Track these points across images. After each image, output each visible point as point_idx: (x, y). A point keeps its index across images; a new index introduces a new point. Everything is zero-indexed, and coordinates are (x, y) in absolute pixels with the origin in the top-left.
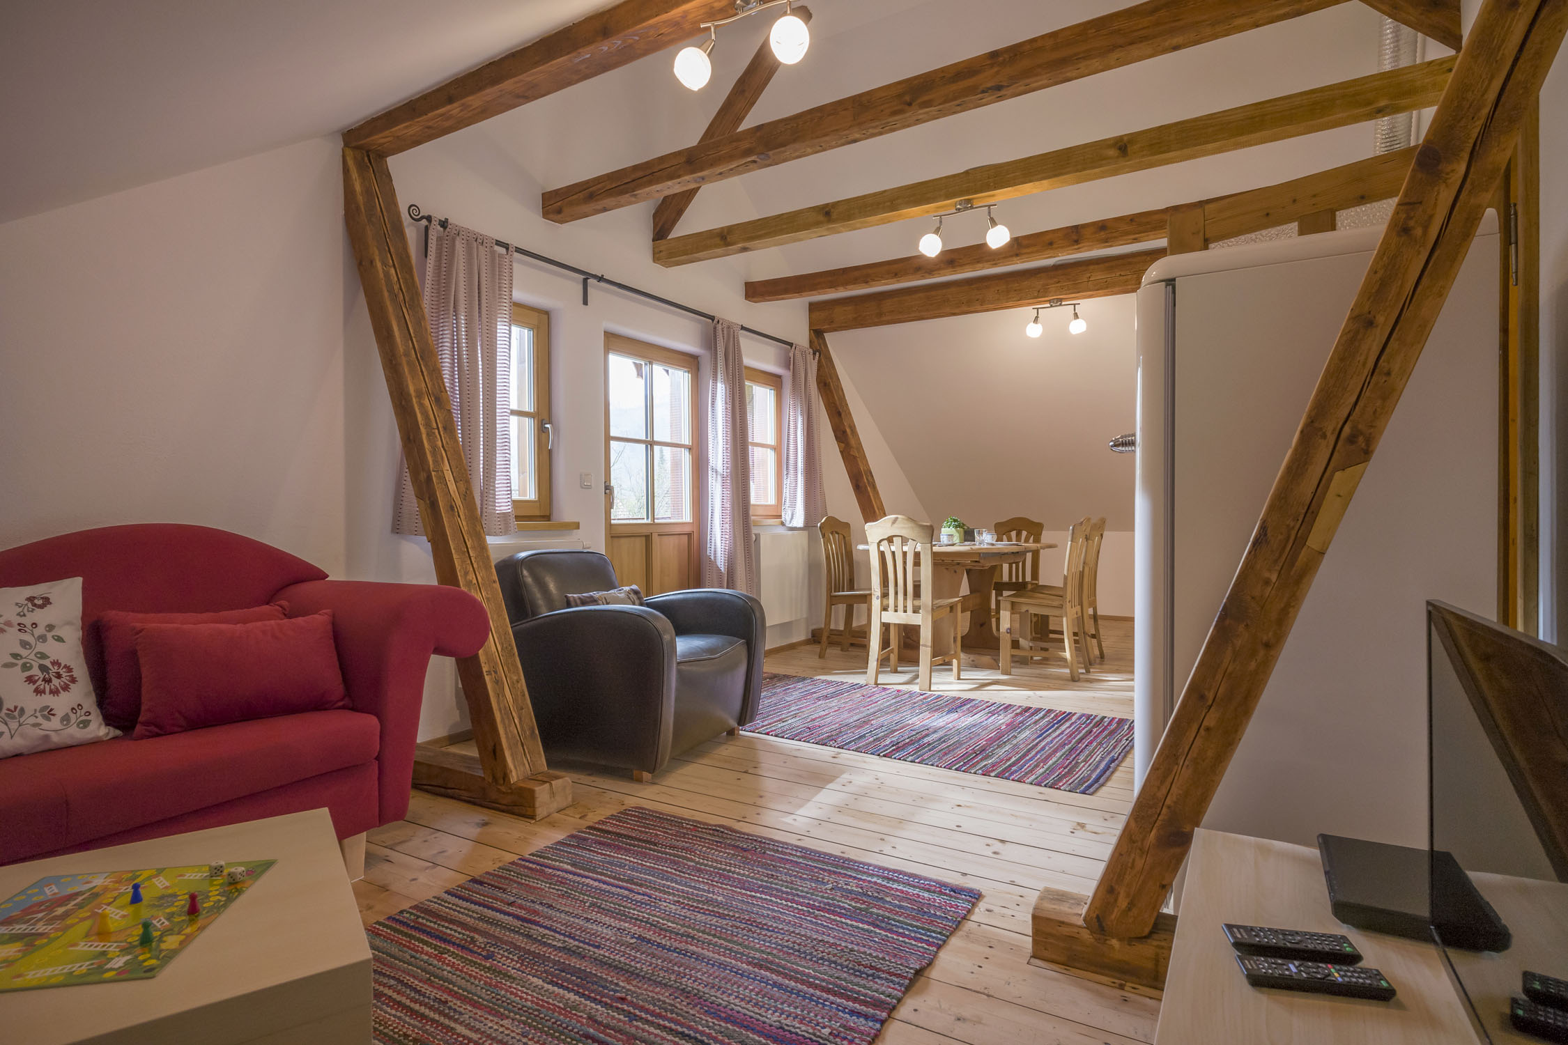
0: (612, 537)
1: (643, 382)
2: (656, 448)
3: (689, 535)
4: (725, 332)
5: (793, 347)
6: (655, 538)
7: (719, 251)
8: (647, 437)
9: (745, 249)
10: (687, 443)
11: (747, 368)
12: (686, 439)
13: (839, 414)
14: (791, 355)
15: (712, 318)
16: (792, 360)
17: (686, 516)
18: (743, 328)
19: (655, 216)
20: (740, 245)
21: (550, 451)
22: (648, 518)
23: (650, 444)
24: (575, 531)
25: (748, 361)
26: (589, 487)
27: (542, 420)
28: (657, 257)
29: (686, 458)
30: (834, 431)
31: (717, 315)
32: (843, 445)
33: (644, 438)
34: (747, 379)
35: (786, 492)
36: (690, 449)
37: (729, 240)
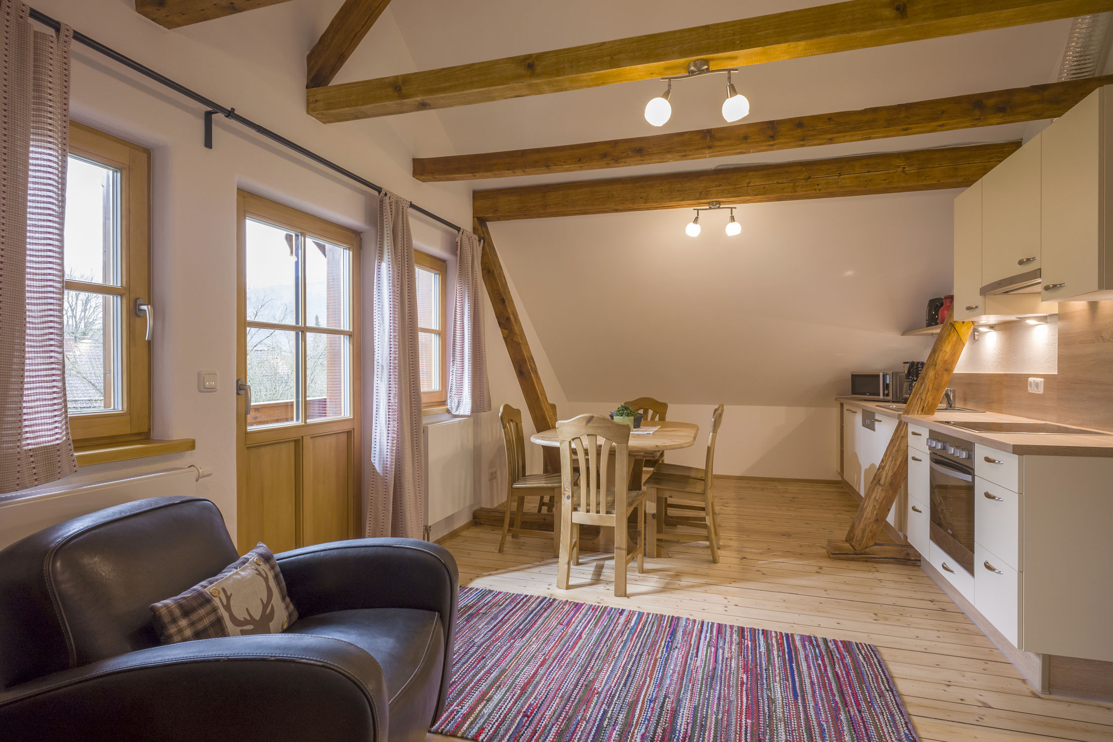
0: (248, 448)
1: (294, 259)
2: (309, 335)
3: (349, 433)
4: (393, 207)
5: (461, 232)
6: (308, 442)
7: (391, 104)
8: (297, 322)
9: (423, 106)
10: (347, 328)
11: (417, 251)
12: (345, 324)
13: (503, 301)
14: (458, 239)
15: (379, 190)
16: (459, 244)
17: (346, 411)
18: (412, 206)
19: (309, 58)
20: (419, 99)
21: (150, 344)
22: (298, 419)
23: (301, 330)
24: (188, 453)
25: (418, 243)
26: (212, 390)
27: (136, 300)
28: (311, 107)
29: (345, 346)
30: (498, 317)
31: (386, 186)
32: (506, 332)
33: (294, 324)
34: (417, 263)
35: (452, 379)
36: (350, 335)
37: (404, 92)
